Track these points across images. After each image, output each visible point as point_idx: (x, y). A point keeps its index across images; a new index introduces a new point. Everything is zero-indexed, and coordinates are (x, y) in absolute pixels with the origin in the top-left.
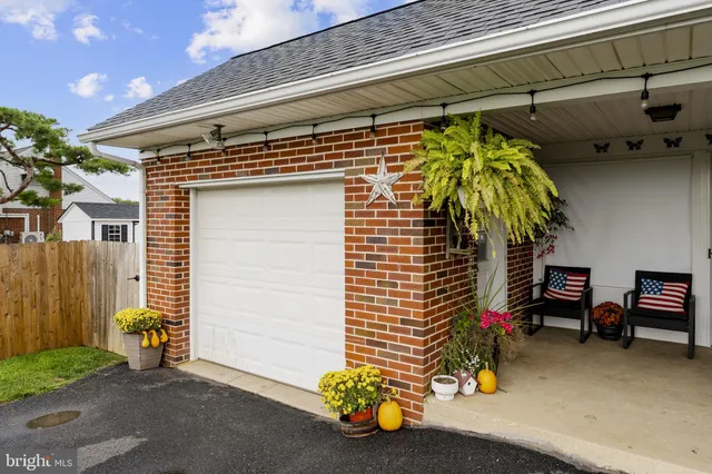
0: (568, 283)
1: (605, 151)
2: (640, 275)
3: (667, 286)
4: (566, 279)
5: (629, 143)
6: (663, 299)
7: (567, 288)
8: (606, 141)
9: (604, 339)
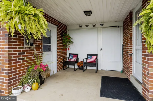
0: (73, 57)
1: (81, 27)
2: (88, 55)
3: (93, 57)
4: (73, 56)
5: (86, 25)
6: (92, 60)
7: (73, 58)
8: (82, 25)
9: (80, 70)
